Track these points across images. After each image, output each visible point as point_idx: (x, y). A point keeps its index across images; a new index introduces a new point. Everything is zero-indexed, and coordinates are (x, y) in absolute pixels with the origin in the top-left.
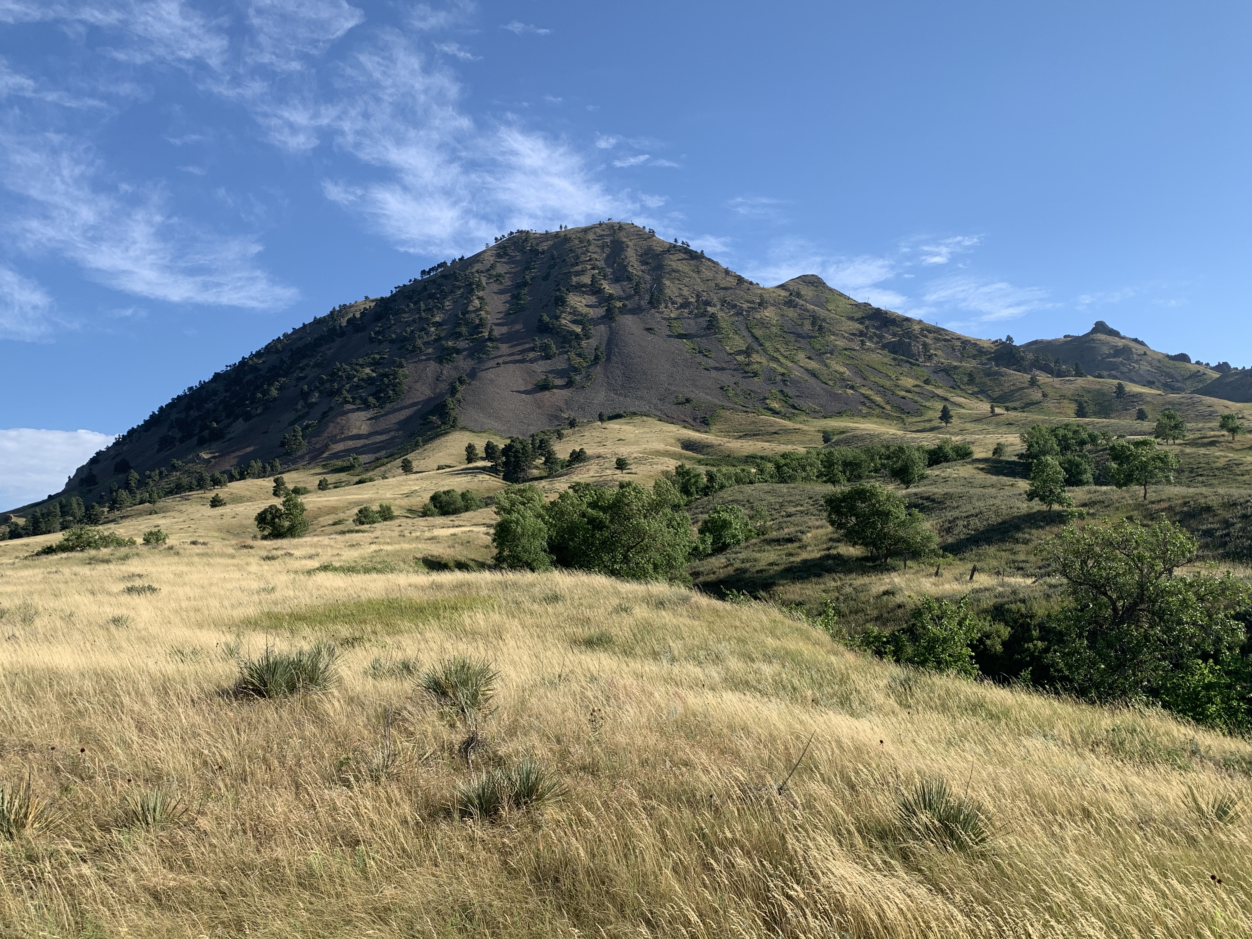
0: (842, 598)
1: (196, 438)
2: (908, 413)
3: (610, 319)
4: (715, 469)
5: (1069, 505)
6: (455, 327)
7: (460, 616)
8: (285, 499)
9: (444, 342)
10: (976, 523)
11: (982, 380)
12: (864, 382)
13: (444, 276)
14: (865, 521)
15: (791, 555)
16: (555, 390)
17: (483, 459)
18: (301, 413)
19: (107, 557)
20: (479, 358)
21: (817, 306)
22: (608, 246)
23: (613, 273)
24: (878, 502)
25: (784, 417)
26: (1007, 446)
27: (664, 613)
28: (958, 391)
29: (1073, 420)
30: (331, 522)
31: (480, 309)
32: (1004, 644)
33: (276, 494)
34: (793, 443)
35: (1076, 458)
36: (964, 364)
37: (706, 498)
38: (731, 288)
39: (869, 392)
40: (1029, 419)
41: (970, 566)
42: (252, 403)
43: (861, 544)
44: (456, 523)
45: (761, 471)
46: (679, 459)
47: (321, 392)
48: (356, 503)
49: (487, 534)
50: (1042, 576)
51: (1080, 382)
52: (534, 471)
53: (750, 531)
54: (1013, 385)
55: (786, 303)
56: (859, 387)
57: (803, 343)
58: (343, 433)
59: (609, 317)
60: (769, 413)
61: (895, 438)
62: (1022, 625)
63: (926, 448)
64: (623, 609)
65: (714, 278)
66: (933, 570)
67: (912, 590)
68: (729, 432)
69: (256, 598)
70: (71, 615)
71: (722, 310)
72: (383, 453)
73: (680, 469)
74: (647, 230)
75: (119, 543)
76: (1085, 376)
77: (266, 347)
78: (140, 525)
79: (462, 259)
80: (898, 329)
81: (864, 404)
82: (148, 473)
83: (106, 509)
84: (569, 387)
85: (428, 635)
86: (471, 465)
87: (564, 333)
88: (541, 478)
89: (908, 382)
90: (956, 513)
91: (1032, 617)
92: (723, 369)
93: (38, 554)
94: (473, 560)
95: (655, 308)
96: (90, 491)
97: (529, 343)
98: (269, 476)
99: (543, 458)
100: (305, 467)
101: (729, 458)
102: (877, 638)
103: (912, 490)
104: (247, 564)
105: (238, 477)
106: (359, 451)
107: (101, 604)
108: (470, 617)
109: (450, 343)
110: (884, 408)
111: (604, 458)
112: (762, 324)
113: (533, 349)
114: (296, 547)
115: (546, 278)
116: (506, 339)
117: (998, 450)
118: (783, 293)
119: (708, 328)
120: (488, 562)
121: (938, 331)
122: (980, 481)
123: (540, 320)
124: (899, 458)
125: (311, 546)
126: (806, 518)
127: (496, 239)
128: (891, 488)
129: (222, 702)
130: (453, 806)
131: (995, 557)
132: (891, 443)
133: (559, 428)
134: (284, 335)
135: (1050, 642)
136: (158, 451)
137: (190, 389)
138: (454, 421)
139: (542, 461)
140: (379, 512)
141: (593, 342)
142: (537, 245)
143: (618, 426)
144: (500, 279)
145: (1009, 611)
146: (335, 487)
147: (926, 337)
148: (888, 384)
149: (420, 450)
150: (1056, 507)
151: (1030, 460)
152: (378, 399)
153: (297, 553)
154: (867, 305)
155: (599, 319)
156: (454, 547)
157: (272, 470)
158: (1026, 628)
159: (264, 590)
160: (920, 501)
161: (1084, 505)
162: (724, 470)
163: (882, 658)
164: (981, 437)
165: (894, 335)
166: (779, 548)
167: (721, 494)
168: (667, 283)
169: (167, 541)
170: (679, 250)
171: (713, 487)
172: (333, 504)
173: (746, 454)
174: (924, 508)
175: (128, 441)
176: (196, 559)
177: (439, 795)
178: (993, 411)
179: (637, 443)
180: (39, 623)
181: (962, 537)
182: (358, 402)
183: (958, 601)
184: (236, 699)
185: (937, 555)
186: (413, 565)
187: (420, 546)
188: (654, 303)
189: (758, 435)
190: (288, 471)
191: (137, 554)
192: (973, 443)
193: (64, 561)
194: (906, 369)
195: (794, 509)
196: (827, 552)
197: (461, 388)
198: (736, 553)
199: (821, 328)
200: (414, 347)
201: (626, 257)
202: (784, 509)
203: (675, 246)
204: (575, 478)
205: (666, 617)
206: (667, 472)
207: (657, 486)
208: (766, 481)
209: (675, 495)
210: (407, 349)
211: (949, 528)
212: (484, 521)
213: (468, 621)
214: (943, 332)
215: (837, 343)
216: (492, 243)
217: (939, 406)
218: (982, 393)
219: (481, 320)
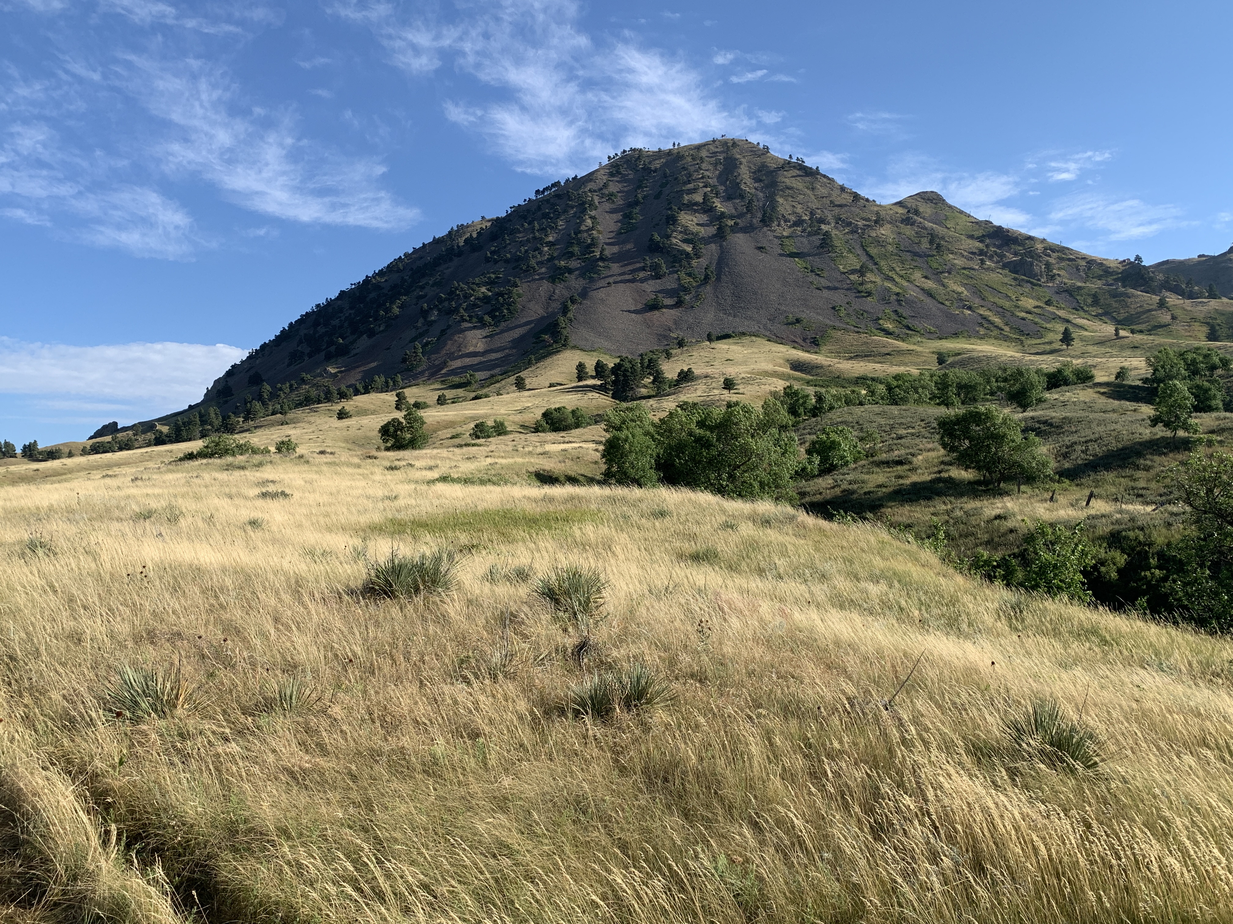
0: (951, 521)
1: (323, 354)
2: (1028, 335)
3: (721, 237)
4: (823, 390)
5: (1196, 431)
6: (568, 247)
7: (571, 528)
8: (406, 413)
9: (556, 262)
10: (1096, 449)
11: (1107, 302)
12: (982, 303)
13: (558, 196)
14: (978, 445)
15: (900, 477)
16: (664, 310)
17: (593, 377)
18: (421, 331)
19: (243, 464)
20: (591, 278)
21: (936, 224)
22: (721, 163)
23: (724, 191)
24: (994, 425)
25: (898, 337)
26: (1131, 370)
27: (769, 530)
28: (1082, 313)
29: (1204, 344)
30: (449, 436)
31: (592, 229)
32: (1119, 571)
33: (398, 408)
34: (906, 364)
35: (1205, 383)
36: (1088, 284)
37: (814, 419)
38: (846, 205)
39: (987, 313)
40: (1156, 342)
41: (1087, 492)
42: (376, 320)
43: (974, 468)
44: (567, 439)
45: (872, 393)
46: (787, 380)
47: (439, 310)
48: (473, 418)
49: (597, 450)
50: (1162, 504)
51: (1214, 304)
52: (643, 390)
53: (859, 452)
54: (1141, 306)
55: (902, 221)
56: (977, 308)
57: (919, 261)
58: (460, 350)
59: (720, 235)
60: (882, 334)
61: (1013, 360)
62: (1139, 553)
63: (1045, 371)
64: (728, 526)
65: (830, 195)
66: (1048, 495)
67: (1025, 515)
68: (840, 353)
69: (380, 505)
70: (212, 516)
71: (836, 228)
72: (497, 371)
73: (788, 390)
74: (761, 146)
75: (255, 451)
76: (1220, 298)
77: (388, 266)
78: (272, 434)
79: (575, 178)
80: (1020, 248)
81: (981, 325)
82: (279, 385)
83: (241, 419)
84: (678, 307)
85: (541, 544)
86: (581, 384)
87: (675, 252)
88: (649, 397)
89: (1029, 303)
90: (1075, 438)
91: (1150, 545)
92: (836, 288)
93: (181, 460)
94: (582, 475)
95: (767, 226)
96: (226, 402)
97: (640, 262)
98: (391, 391)
99: (652, 378)
100: (424, 383)
101: (838, 380)
102: (987, 563)
103: (1029, 414)
104: (372, 473)
105: (363, 391)
106: (475, 368)
107: (237, 507)
108: (580, 529)
109: (562, 263)
110: (1002, 330)
111: (712, 378)
112: (879, 242)
113: (643, 269)
114: (417, 458)
115: (657, 196)
116: (617, 258)
117: (1121, 374)
118: (901, 210)
119: (821, 246)
120: (597, 478)
121: (1063, 250)
122: (1101, 406)
123: (651, 240)
124: (1016, 380)
125: (431, 458)
126: (917, 441)
127: (609, 157)
128: (1007, 411)
129: (350, 600)
130: (567, 705)
131: (1114, 484)
132: (1008, 366)
133: (667, 347)
134: (405, 255)
135: (1168, 571)
136: (289, 365)
137: (318, 306)
138: (565, 340)
139: (650, 381)
140: (494, 427)
141: (704, 261)
142: (650, 163)
143: (726, 347)
144: (613, 198)
145: (1126, 538)
146: (453, 403)
147: (1050, 256)
148: (1007, 304)
149: (533, 368)
150: (1181, 433)
151: (1155, 385)
152: (493, 317)
153: (418, 464)
154: (987, 222)
155: (709, 237)
156: (564, 462)
157: (394, 385)
158: (1145, 556)
159: (388, 498)
160: (1037, 426)
161: (1212, 432)
162: (834, 391)
163: (992, 582)
164: (1104, 360)
165: (1016, 254)
166: (888, 470)
167: (830, 415)
168: (781, 200)
169: (297, 450)
170: (794, 167)
171: (822, 408)
172: (451, 418)
173: (857, 375)
174: (1040, 432)
175: (260, 355)
176: (325, 468)
177: (553, 694)
178: (1117, 334)
179: (745, 363)
180: (183, 523)
181: (1080, 462)
182: (474, 320)
183: (1072, 527)
184: (364, 598)
185: (1052, 480)
186: (526, 478)
187: (532, 460)
188: (766, 221)
189: (870, 356)
190: (410, 386)
191: (271, 462)
192: (1095, 366)
193: (204, 467)
194: (1027, 290)
195: (905, 432)
196: (938, 476)
197: (573, 308)
198: (844, 474)
199: (939, 246)
200: (528, 266)
201: (739, 175)
202: (894, 431)
203: (789, 163)
204: (683, 397)
205: (772, 535)
206: (776, 392)
207: (765, 406)
208: (877, 403)
209: (784, 417)
210: (521, 269)
211: (1066, 453)
212: (594, 438)
213: (578, 533)
214: (1067, 251)
215: (956, 261)
216: (605, 162)
217: (1061, 328)
218: (1106, 314)
219: (593, 239)
